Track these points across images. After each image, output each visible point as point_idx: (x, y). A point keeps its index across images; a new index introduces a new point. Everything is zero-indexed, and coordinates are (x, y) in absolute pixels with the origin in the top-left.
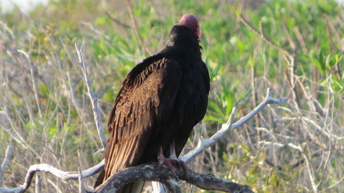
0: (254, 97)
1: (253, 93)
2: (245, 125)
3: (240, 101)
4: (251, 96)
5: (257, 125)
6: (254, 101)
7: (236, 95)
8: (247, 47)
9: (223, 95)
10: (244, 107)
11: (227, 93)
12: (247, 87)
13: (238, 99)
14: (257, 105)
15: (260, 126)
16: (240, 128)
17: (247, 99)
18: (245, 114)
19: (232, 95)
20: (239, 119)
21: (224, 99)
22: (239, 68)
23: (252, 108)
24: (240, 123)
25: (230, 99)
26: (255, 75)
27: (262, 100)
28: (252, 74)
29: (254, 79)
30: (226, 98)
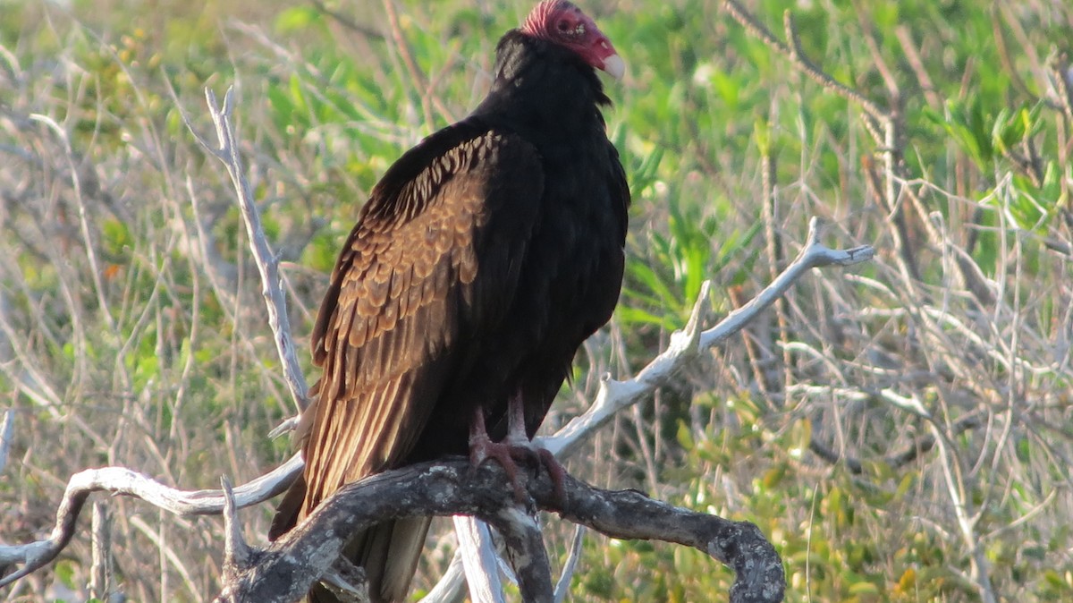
0: (770, 247)
1: (769, 233)
2: (744, 332)
3: (726, 260)
4: (764, 243)
5: (783, 334)
6: (771, 259)
7: (715, 242)
9: (673, 242)
10: (738, 278)
11: (686, 238)
12: (752, 217)
13: (721, 254)
14: (780, 270)
15: (791, 337)
16: (727, 343)
17: (748, 253)
18: (742, 300)
19: (704, 243)
20: (725, 315)
21: (679, 256)
22: (724, 158)
23: (766, 281)
24: (727, 329)
25: (697, 255)
26: (773, 180)
27: (795, 253)
28: (765, 175)
29: (772, 190)
30: (684, 251)
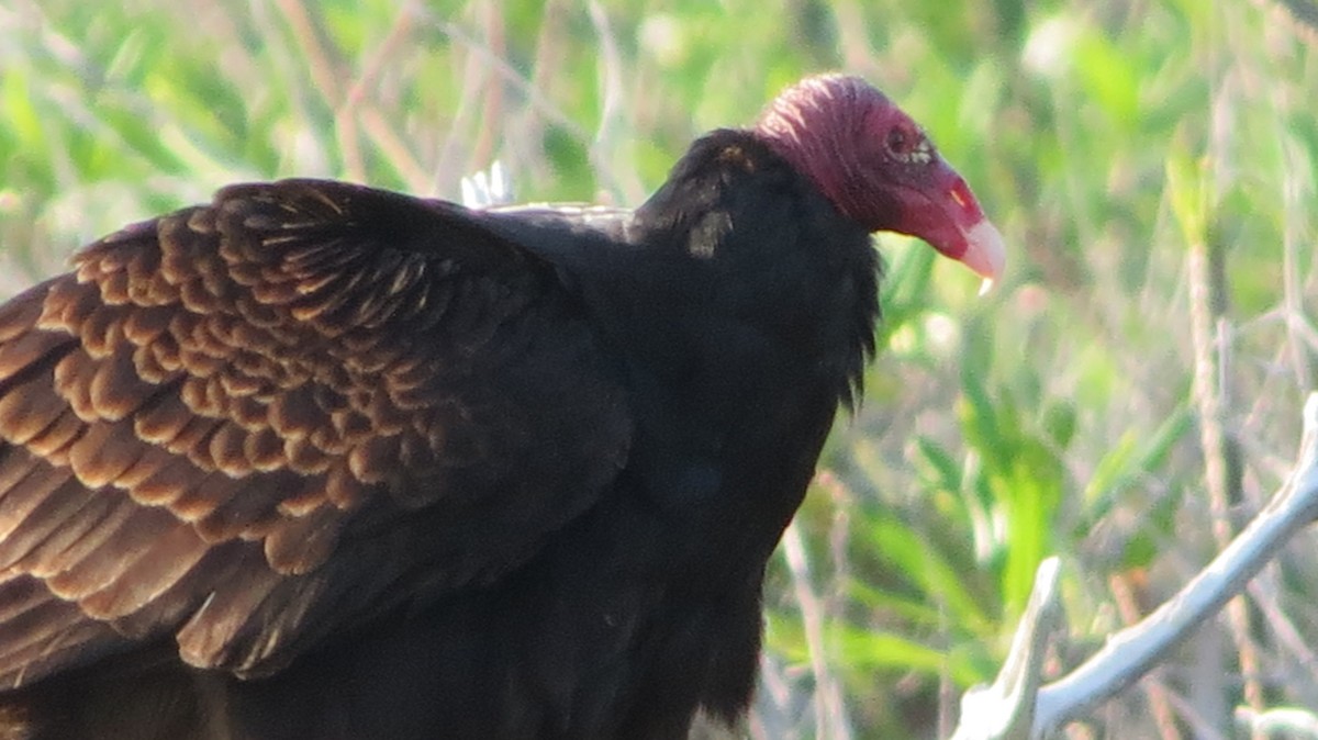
0: (1214, 472)
1: (1210, 437)
2: (1152, 686)
3: (1104, 508)
4: (1198, 458)
5: (1251, 690)
6: (1217, 501)
7: (1076, 460)
8: (1155, 91)
9: (971, 462)
10: (1131, 554)
11: (1004, 452)
12: (1170, 388)
13: (1092, 492)
14: (1239, 525)
15: (1272, 696)
16: (1111, 712)
17: (1157, 487)
18: (1146, 602)
19: (1050, 470)
20: (1096, 645)
21: (986, 496)
22: (1102, 253)
23: (1208, 554)
24: (1103, 681)
25: (1030, 492)
26: (1220, 302)
27: (1271, 485)
28: (1197, 287)
29: (1213, 327)
30: (997, 484)
